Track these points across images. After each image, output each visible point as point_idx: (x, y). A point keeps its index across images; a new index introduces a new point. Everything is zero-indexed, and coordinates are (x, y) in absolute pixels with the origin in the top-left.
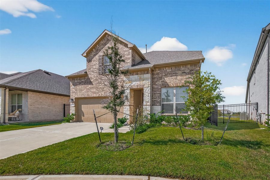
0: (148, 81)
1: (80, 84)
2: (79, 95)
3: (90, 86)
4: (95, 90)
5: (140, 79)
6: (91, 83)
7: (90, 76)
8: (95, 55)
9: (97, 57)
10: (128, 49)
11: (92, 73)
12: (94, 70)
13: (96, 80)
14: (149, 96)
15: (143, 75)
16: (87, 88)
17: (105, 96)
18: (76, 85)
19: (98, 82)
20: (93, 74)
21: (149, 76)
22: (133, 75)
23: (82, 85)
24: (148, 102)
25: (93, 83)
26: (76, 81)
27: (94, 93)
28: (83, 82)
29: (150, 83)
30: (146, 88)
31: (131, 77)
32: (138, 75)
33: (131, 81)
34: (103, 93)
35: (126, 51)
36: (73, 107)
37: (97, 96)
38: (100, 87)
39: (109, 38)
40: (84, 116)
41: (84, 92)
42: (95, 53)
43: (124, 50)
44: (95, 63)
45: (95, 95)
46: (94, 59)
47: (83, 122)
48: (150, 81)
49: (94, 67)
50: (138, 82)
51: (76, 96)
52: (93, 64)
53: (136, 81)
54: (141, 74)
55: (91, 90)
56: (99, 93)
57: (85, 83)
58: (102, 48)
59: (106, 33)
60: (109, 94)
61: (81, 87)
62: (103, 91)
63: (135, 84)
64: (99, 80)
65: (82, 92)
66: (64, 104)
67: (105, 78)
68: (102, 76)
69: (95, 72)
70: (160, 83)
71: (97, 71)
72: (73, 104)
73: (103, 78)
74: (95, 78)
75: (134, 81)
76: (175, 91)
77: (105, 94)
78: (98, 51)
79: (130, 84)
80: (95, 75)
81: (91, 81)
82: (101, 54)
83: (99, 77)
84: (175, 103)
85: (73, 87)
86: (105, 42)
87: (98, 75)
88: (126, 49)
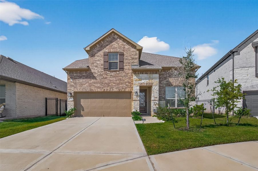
0: (157, 80)
1: (80, 77)
2: (79, 89)
3: (93, 81)
4: (99, 85)
5: (150, 78)
6: (94, 78)
7: (93, 71)
8: (99, 51)
9: (101, 53)
10: (135, 50)
11: (96, 68)
12: (98, 65)
13: (101, 75)
14: (158, 92)
15: (152, 75)
16: (89, 82)
17: (111, 91)
18: (75, 79)
19: (102, 77)
21: (157, 75)
22: (142, 74)
23: (83, 79)
24: (157, 98)
25: (97, 78)
26: (75, 75)
27: (99, 87)
28: (84, 76)
29: (158, 82)
30: (155, 86)
31: (141, 75)
32: (147, 74)
33: (140, 79)
34: (109, 88)
35: (133, 52)
36: (71, 101)
37: (102, 91)
38: (105, 82)
39: (116, 37)
40: (83, 110)
42: (99, 49)
43: (131, 50)
44: (98, 58)
45: (99, 90)
46: (99, 54)
47: (82, 116)
48: (158, 80)
49: (98, 62)
50: (147, 80)
51: (76, 90)
52: (97, 59)
53: (145, 79)
54: (150, 74)
55: (95, 85)
56: (104, 88)
57: (87, 77)
58: (107, 45)
59: (113, 32)
60: (115, 90)
61: (81, 80)
62: (109, 86)
63: (145, 82)
64: (104, 75)
65: (84, 86)
66: (46, 98)
67: (111, 74)
68: (108, 72)
69: (100, 67)
70: (165, 82)
71: (102, 67)
72: (71, 98)
73: (108, 74)
74: (99, 73)
75: (143, 79)
76: (176, 89)
77: (111, 89)
78: (102, 47)
79: (140, 82)
80: (100, 71)
81: (95, 75)
82: (106, 50)
83: (103, 72)
84: (176, 99)
85: (72, 80)
86: (110, 39)
87: (103, 70)
88: (133, 50)
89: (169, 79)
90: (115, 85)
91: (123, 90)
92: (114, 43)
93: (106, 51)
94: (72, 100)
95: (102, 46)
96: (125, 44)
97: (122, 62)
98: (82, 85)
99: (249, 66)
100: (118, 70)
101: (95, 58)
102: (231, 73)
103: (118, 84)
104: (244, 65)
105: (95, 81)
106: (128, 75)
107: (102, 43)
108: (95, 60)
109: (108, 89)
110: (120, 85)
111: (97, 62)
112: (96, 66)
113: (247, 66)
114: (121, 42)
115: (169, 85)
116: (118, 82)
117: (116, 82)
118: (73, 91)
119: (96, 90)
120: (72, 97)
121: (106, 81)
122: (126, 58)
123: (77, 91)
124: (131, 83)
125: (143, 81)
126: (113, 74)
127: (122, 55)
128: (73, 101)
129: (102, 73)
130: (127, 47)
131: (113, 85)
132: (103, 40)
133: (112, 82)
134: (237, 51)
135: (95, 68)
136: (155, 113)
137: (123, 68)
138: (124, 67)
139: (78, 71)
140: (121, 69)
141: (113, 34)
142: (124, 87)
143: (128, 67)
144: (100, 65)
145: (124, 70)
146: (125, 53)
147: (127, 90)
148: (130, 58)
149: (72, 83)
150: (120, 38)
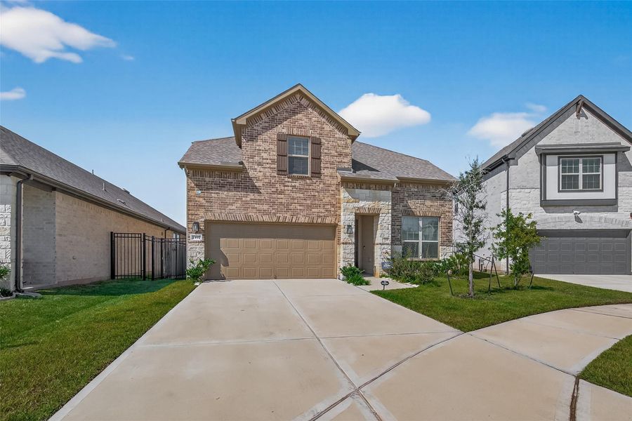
0: (387, 204)
1: (221, 187)
2: (217, 214)
3: (251, 196)
4: (266, 207)
5: (374, 199)
6: (255, 189)
7: (251, 173)
8: (266, 129)
9: (272, 134)
10: (344, 136)
11: (259, 168)
12: (264, 161)
13: (271, 185)
14: (390, 228)
16: (244, 199)
17: (294, 221)
18: (208, 189)
19: (273, 190)
20: (262, 170)
21: (388, 194)
23: (229, 190)
24: (388, 239)
25: (261, 191)
26: (207, 179)
27: (265, 212)
28: (230, 184)
29: (390, 207)
30: (384, 215)
31: (357, 191)
32: (370, 189)
33: (357, 199)
34: (288, 215)
35: (340, 139)
36: (199, 242)
37: (274, 221)
38: (280, 201)
39: (304, 102)
40: (226, 264)
41: (234, 207)
42: (267, 125)
43: (336, 136)
44: (264, 146)
45: (266, 218)
46: (265, 136)
47: (223, 279)
48: (390, 203)
49: (265, 155)
50: (370, 203)
51: (210, 217)
52: (261, 148)
53: (366, 199)
54: (376, 190)
55: (256, 206)
56: (278, 215)
57: (237, 188)
58: (286, 119)
59: (299, 91)
60: (302, 220)
61: (223, 194)
62: (288, 210)
63: (365, 205)
64: (278, 185)
65: (230, 207)
66: (112, 233)
67: (293, 184)
68: (286, 179)
69: (268, 166)
70: (401, 208)
71: (273, 166)
72: (198, 235)
73: (287, 184)
74: (267, 181)
75: (363, 200)
76: (421, 223)
77: (295, 217)
78: (274, 122)
79: (356, 205)
80: (268, 174)
81: (257, 184)
82: (282, 129)
83: (277, 179)
84: (420, 241)
85: (200, 192)
86: (292, 106)
87: (275, 175)
88: (339, 135)
89: (409, 202)
90: (301, 208)
91: (319, 220)
92: (299, 116)
93: (284, 131)
94: (201, 239)
95: (273, 119)
96: (324, 120)
97: (317, 158)
98: (224, 204)
99: (531, 186)
100: (309, 175)
101: (258, 143)
102: (504, 196)
103: (309, 207)
104: (524, 184)
105: (257, 196)
106: (331, 188)
107: (275, 111)
108: (257, 148)
109: (287, 217)
110: (313, 210)
111: (263, 154)
112: (259, 164)
113: (528, 186)
114: (315, 116)
115: (409, 213)
116: (309, 202)
117: (304, 202)
118: (203, 220)
119: (261, 219)
120: (200, 233)
121: (283, 199)
122: (326, 151)
123: (213, 219)
124: (336, 206)
125: (361, 204)
126: (297, 184)
127: (317, 143)
128: (203, 242)
129: (273, 181)
130: (328, 127)
131: (299, 208)
132: (276, 105)
133: (296, 201)
134: (514, 159)
135: (256, 167)
136: (384, 269)
137: (320, 173)
138: (322, 171)
139: (217, 170)
140: (317, 175)
141: (298, 96)
142: (321, 214)
143: (331, 170)
144: (270, 161)
145: (322, 177)
146: (323, 141)
147: (328, 221)
148: (334, 152)
149: (201, 199)
150: (315, 105)
